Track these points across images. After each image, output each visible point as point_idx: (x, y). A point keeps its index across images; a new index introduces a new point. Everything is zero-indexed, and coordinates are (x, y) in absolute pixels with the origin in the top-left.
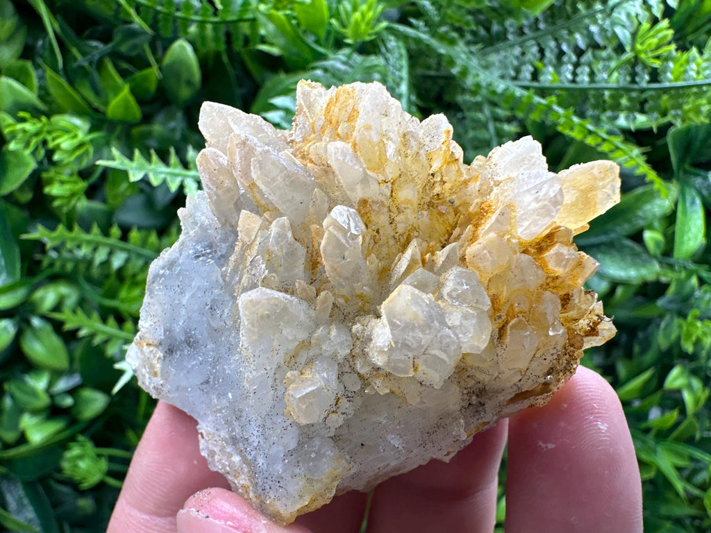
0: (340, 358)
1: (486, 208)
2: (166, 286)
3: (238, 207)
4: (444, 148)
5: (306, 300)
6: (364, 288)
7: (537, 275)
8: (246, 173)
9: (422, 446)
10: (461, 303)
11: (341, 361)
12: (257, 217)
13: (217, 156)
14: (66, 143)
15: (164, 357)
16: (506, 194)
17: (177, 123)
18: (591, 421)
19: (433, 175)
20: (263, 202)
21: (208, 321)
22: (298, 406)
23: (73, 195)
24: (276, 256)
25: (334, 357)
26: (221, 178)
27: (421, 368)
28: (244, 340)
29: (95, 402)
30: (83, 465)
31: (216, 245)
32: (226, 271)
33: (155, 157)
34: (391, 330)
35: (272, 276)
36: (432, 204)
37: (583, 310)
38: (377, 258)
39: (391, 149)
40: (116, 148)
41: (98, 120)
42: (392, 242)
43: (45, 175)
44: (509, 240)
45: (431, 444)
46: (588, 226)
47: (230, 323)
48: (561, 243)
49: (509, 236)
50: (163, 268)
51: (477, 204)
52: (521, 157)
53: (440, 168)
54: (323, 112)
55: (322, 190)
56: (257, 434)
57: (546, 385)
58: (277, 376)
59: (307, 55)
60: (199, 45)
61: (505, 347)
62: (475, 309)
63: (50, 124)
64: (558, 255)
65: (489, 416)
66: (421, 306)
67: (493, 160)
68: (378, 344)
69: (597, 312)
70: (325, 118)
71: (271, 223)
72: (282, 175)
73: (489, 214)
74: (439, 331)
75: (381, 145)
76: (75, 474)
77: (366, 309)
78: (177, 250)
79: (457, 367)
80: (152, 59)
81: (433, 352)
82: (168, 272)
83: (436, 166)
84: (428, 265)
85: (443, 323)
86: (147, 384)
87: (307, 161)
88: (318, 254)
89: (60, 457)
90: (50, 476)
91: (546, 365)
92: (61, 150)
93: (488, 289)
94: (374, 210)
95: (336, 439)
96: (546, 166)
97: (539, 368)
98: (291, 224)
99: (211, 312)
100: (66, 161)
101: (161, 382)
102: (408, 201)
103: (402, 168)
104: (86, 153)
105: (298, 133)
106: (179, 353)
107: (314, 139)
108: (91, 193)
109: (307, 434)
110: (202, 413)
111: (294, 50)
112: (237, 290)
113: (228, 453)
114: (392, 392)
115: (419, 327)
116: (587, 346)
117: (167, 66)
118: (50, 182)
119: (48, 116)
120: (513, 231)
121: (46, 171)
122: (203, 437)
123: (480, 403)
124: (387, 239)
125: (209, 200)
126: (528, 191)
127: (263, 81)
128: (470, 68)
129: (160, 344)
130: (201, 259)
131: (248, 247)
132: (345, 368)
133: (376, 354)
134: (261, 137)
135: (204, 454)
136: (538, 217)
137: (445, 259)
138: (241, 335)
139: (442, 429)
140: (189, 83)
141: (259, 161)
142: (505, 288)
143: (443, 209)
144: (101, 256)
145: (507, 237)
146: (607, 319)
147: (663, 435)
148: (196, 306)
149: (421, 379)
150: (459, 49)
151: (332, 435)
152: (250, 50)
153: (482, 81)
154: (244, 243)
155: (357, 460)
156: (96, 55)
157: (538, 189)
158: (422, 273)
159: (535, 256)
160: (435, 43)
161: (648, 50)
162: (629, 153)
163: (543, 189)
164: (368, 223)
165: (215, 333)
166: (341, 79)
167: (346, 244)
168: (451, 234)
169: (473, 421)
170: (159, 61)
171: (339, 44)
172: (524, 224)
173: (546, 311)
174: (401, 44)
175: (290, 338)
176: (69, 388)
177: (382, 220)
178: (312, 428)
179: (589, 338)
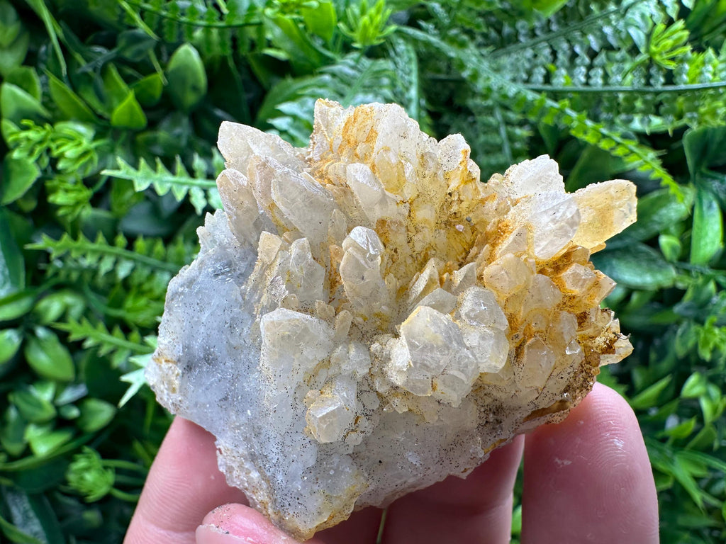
0: (359, 377)
1: (504, 228)
2: (185, 304)
3: (259, 226)
4: (462, 168)
5: (325, 320)
6: (383, 307)
7: (555, 296)
8: (266, 193)
9: (439, 464)
10: (480, 323)
11: (360, 380)
12: (277, 238)
13: (237, 177)
14: (70, 151)
15: (183, 373)
16: (523, 214)
17: (184, 129)
18: (608, 439)
19: (450, 194)
20: (283, 222)
21: (227, 338)
22: (318, 426)
23: (78, 203)
24: (296, 276)
25: (353, 376)
26: (241, 198)
27: (440, 387)
28: (265, 359)
29: (101, 414)
30: (90, 477)
31: (235, 264)
32: (245, 289)
33: (160, 166)
34: (410, 350)
35: (292, 297)
36: (449, 223)
37: (600, 328)
38: (395, 277)
39: (409, 169)
40: (123, 158)
41: (103, 127)
42: (409, 261)
43: (49, 184)
44: (526, 260)
45: (448, 461)
46: (605, 245)
47: (249, 341)
48: (578, 262)
49: (526, 256)
50: (182, 286)
51: (494, 223)
52: (538, 176)
53: (458, 188)
54: (341, 131)
55: (341, 210)
56: (277, 451)
57: (563, 403)
58: (297, 395)
59: (315, 60)
60: (204, 50)
61: (521, 365)
62: (493, 328)
63: (54, 132)
64: (575, 275)
65: (506, 434)
66: (439, 327)
67: (511, 178)
68: (397, 364)
69: (613, 330)
70: (343, 137)
71: (291, 244)
72: (302, 196)
73: (506, 234)
74: (457, 352)
75: (400, 166)
76: (82, 486)
77: (384, 327)
78: (196, 268)
79: (475, 385)
80: (156, 65)
81: (451, 372)
82: (187, 290)
83: (453, 185)
84: (446, 284)
85: (461, 344)
86: (166, 399)
87: (326, 180)
88: (337, 273)
89: (66, 469)
90: (56, 489)
91: (563, 384)
92: (65, 158)
93: (505, 308)
94: (392, 230)
95: (355, 456)
96: (563, 185)
97: (556, 387)
98: (310, 245)
99: (230, 330)
100: (70, 170)
101: (180, 398)
102: (426, 221)
103: (420, 188)
104: (91, 161)
105: (316, 151)
106: (197, 370)
107: (332, 159)
108: (96, 201)
109: (325, 452)
110: (220, 429)
111: (301, 54)
112: (256, 309)
113: (247, 469)
114: (410, 410)
115: (438, 347)
116: (603, 364)
117: (172, 72)
118: (54, 190)
119: (52, 123)
120: (530, 251)
121: (50, 179)
122: (221, 453)
123: (497, 420)
124: (405, 258)
125: (229, 220)
126: (546, 212)
127: (270, 85)
128: (481, 71)
129: (179, 361)
130: (220, 277)
131: (267, 267)
132: (365, 387)
133: (394, 374)
134: (280, 157)
135: (222, 469)
136: (555, 238)
137: (463, 279)
138: (262, 355)
139: (458, 445)
140: (195, 88)
141: (279, 182)
142: (522, 307)
143: (460, 227)
144: (106, 266)
145: (524, 257)
146: (624, 337)
147: (680, 444)
148: (215, 324)
149: (438, 398)
150: (469, 52)
151: (351, 452)
152: (257, 55)
153: (493, 84)
154: (263, 263)
155: (375, 477)
156: (100, 61)
157: (555, 210)
158: (440, 293)
159: (552, 276)
160: (444, 46)
161: (663, 52)
162: (644, 156)
163: (560, 210)
164: (386, 243)
165: (234, 350)
166: (349, 85)
167: (366, 266)
168: (468, 253)
169: (489, 438)
170: (164, 67)
171: (347, 48)
172: (542, 244)
173: (563, 330)
174: (410, 47)
175: (311, 357)
176: (75, 400)
177: (400, 239)
178: (330, 446)
179: (606, 355)
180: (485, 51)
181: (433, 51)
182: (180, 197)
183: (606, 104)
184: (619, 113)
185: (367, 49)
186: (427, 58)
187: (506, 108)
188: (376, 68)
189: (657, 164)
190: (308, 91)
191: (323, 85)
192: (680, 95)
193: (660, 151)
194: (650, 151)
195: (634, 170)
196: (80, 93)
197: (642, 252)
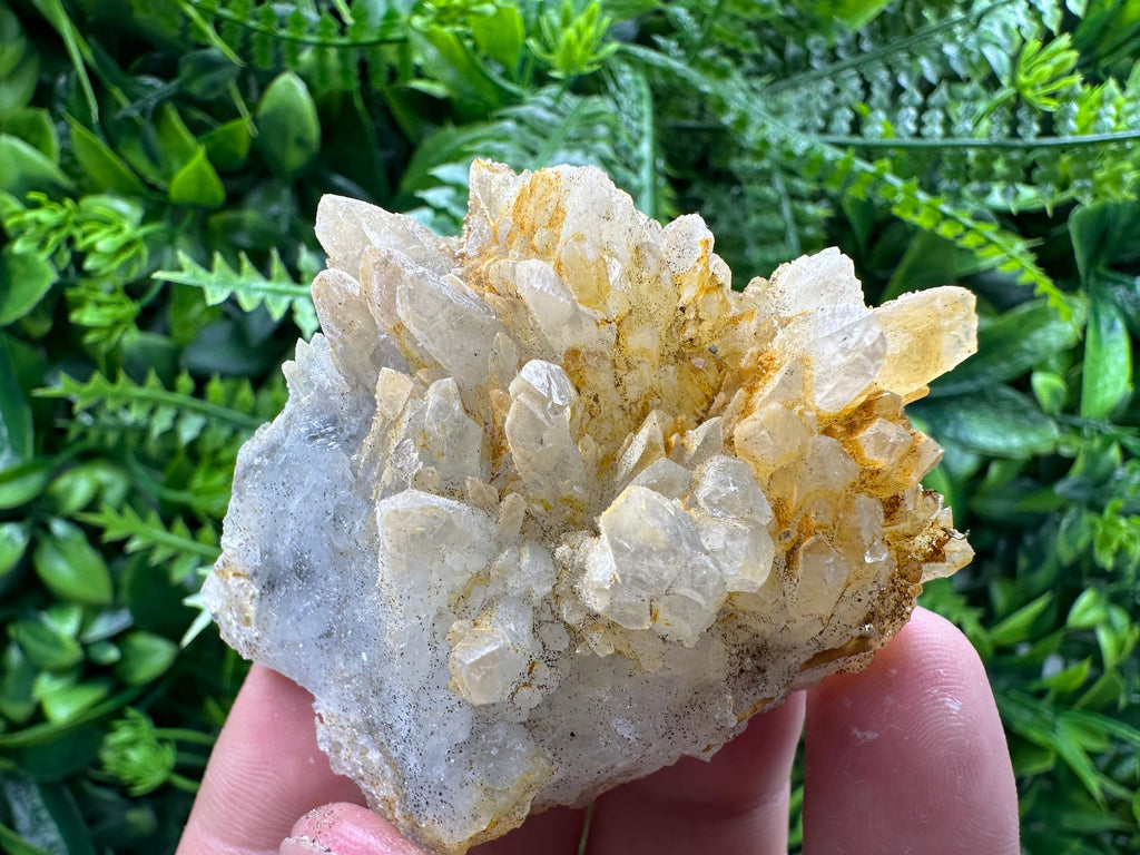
0: (536, 599)
1: (767, 363)
2: (264, 484)
3: (378, 360)
4: (700, 267)
5: (483, 508)
6: (575, 488)
7: (846, 470)
8: (389, 308)
9: (666, 737)
10: (726, 514)
11: (538, 604)
12: (404, 378)
13: (344, 282)
14: (104, 241)
15: (262, 594)
16: (797, 341)
17: (284, 207)
18: (935, 698)
19: (683, 309)
20: (416, 354)
21: (330, 538)
22: (468, 677)
23: (116, 323)
24: (435, 439)
25: (526, 597)
26: (350, 315)
27: (663, 615)
28: (385, 571)
29: (155, 656)
30: (135, 756)
31: (342, 420)
32: (358, 460)
33: (246, 265)
34: (615, 556)
35: (429, 471)
36: (682, 355)
37: (920, 521)
38: (595, 440)
39: (616, 271)
40: (187, 253)
41: (156, 204)
42: (618, 415)
43: (71, 293)
44: (801, 413)
45: (680, 734)
46: (928, 389)
47: (363, 543)
48: (884, 417)
49: (802, 407)
50: (259, 455)
51: (752, 355)
52: (822, 281)
53: (694, 299)
54: (511, 210)
55: (508, 334)
56: (406, 717)
57: (863, 640)
58: (436, 628)
59: (491, 97)
60: (316, 81)
61: (795, 581)
62: (748, 521)
63: (79, 211)
64: (879, 436)
65: (772, 689)
66: (661, 519)
67: (779, 285)
68: (595, 579)
69: (941, 525)
70: (514, 220)
71: (428, 387)
72: (446, 311)
73: (771, 373)
74: (690, 559)
75: (600, 265)
76: (124, 771)
77: (578, 520)
78: (281, 428)
79: (722, 611)
80: (241, 105)
81: (681, 591)
82: (267, 461)
83: (687, 295)
84: (674, 452)
85: (697, 546)
86: (235, 636)
87: (486, 288)
88: (502, 433)
89: (99, 743)
90: (83, 775)
91: (861, 611)
92: (97, 252)
93: (768, 489)
94: (590, 366)
95: (531, 725)
96: (861, 295)
97: (852, 613)
98: (459, 388)
99: (334, 526)
100: (104, 271)
101: (256, 634)
102: (644, 351)
103: (633, 300)
104: (138, 256)
105: (471, 242)
106: (284, 588)
107: (496, 253)
108: (145, 320)
109: (484, 719)
110: (320, 682)
111: (469, 88)
112: (374, 492)
113: (362, 746)
114: (619, 653)
115: (659, 552)
116: (927, 578)
117: (264, 116)
118: (80, 304)
119: (76, 198)
120: (808, 399)
121: (74, 285)
122: (322, 721)
123: (759, 668)
124: (612, 410)
125: (331, 350)
126: (831, 337)
127: (420, 137)
128: (752, 115)
129: (255, 574)
130: (318, 441)
131: (391, 424)
132: (545, 615)
133: (592, 594)
134: (413, 250)
136: (846, 378)
137: (702, 443)
138: (380, 565)
139: (697, 709)
140: (301, 142)
141: (410, 290)
142: (796, 489)
143: (698, 362)
144: (161, 422)
145: (797, 408)
146: (959, 535)
147: (1066, 701)
148: (311, 517)
149: (663, 633)
150: (733, 84)
151: (525, 719)
152: (399, 89)
153: (771, 136)
154: (385, 419)
155: (564, 759)
156: (152, 100)
157: (847, 333)
158: (664, 467)
159: (842, 439)
160: (694, 75)
161: (1038, 84)
162: (1009, 249)
163: (855, 334)
164: (580, 386)
165: (340, 557)
166: (545, 136)
167: (545, 421)
168: (711, 402)
169: (746, 696)
170: (252, 108)
171: (541, 78)
172: (826, 388)
173: (860, 525)
174: (640, 78)
175: (457, 568)
176: (113, 634)
177: (603, 380)
178: (492, 710)
179: (932, 564)
180: (757, 83)
181: (677, 82)
182: (277, 313)
183: (948, 165)
184: (968, 180)
185: (572, 79)
186: (666, 95)
187: (791, 173)
188: (586, 111)
189: (1028, 261)
190: (479, 147)
191: (505, 138)
192: (1063, 152)
193: (1033, 240)
194: (1017, 240)
195: (992, 269)
196: (120, 148)
197: (1006, 399)
